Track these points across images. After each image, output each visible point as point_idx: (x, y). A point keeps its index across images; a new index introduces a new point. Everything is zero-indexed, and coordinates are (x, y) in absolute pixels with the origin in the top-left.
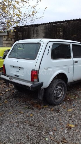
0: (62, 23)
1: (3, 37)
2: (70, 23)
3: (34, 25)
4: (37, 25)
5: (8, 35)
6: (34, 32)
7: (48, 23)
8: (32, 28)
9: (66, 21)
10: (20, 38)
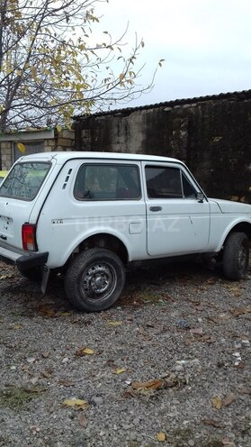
0: (186, 106)
1: (46, 143)
2: (205, 104)
3: (119, 111)
4: (127, 112)
5: (56, 139)
6: (119, 131)
7: (151, 107)
8: (115, 121)
9: (195, 100)
10: (85, 146)
